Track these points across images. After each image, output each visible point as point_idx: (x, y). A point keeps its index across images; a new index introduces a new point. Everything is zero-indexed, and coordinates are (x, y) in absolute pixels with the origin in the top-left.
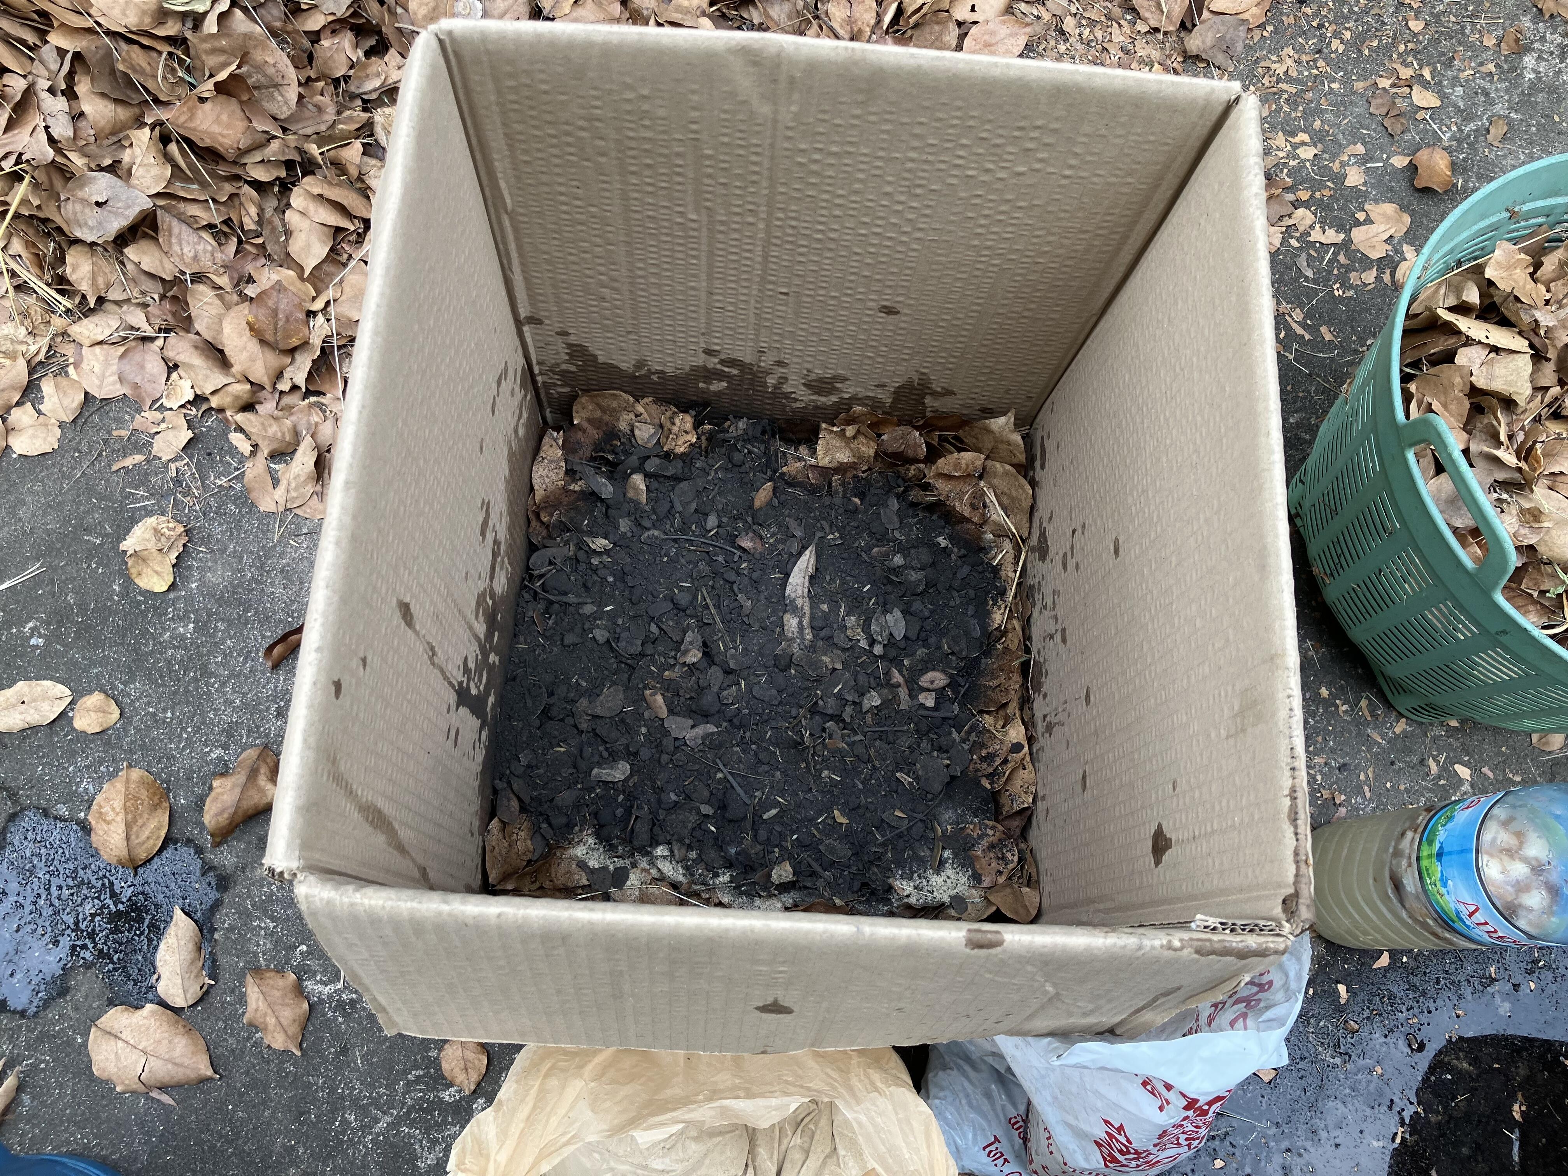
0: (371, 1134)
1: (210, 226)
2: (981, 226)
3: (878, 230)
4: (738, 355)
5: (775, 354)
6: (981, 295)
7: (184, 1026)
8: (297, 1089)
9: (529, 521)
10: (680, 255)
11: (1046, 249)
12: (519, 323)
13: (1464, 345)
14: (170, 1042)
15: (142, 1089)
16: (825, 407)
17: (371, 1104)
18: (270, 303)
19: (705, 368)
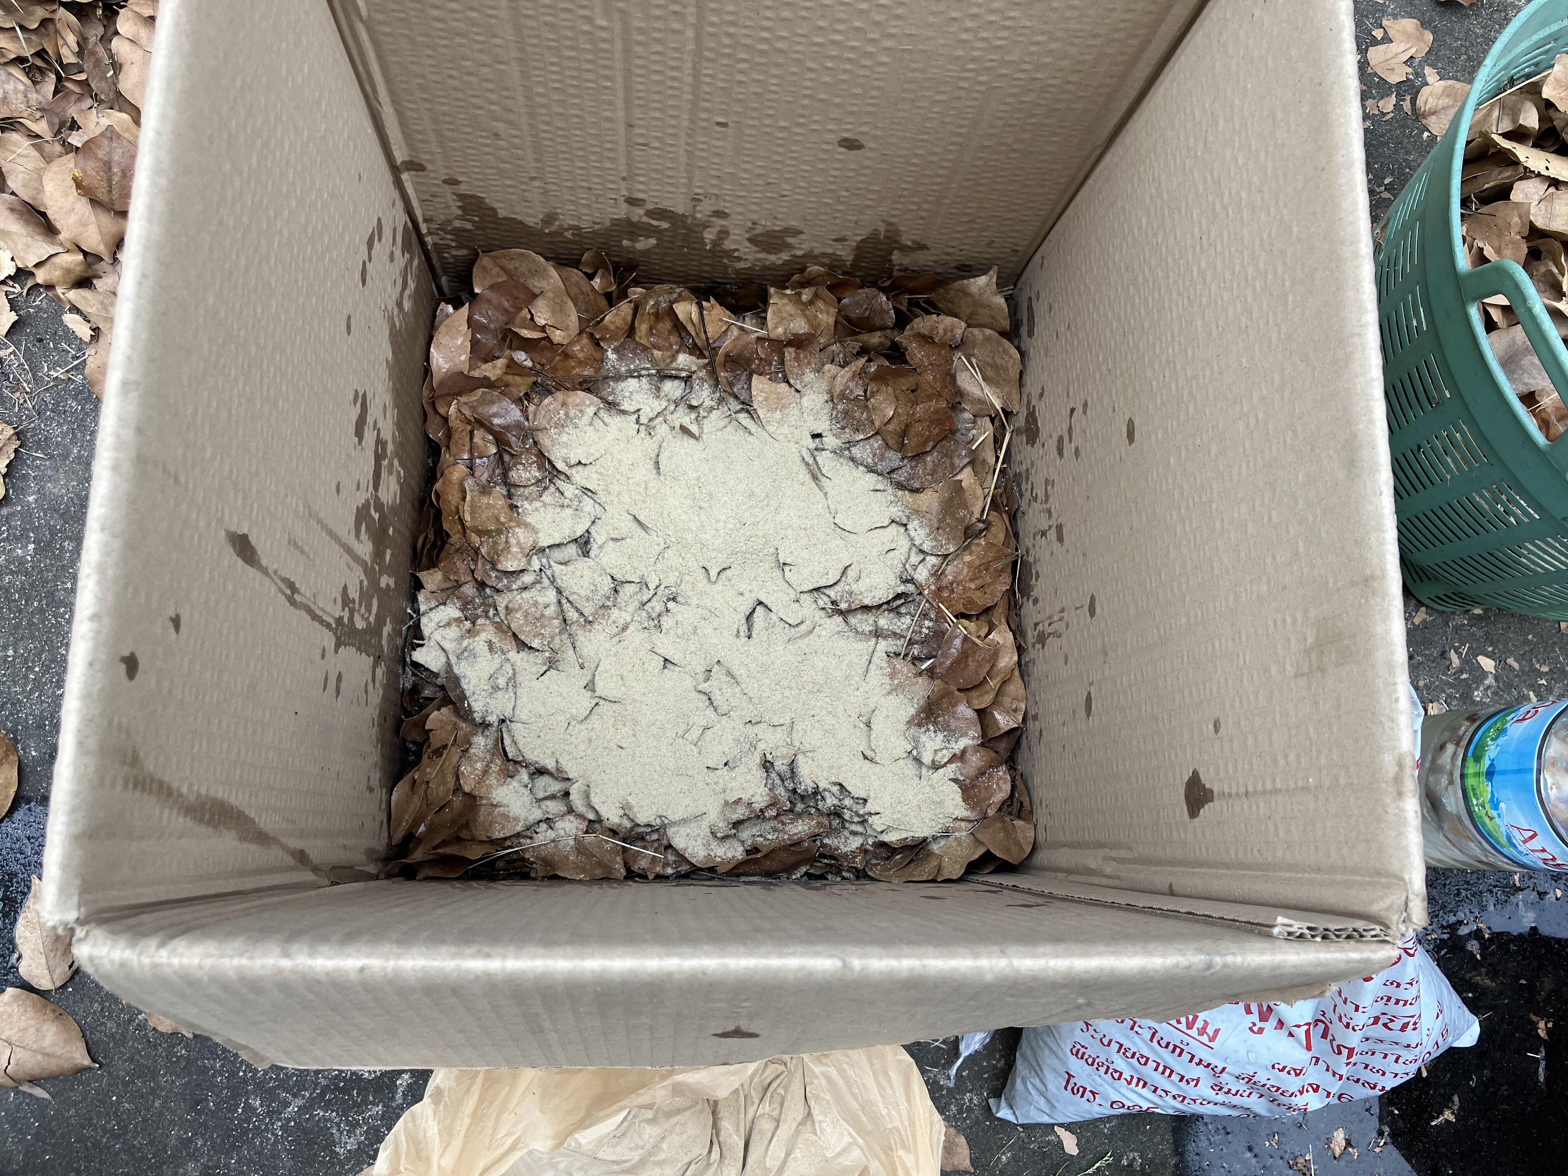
0: (280, 1120)
1: (20, 60)
2: (967, 30)
3: (838, 37)
4: (667, 204)
5: (713, 201)
6: (963, 122)
7: (54, 1011)
8: (190, 1074)
9: (425, 415)
10: (590, 76)
11: (1047, 60)
12: (395, 170)
13: (1521, 179)
14: (37, 1030)
15: (10, 1083)
16: (773, 267)
17: (278, 1087)
18: (101, 154)
19: (628, 221)
